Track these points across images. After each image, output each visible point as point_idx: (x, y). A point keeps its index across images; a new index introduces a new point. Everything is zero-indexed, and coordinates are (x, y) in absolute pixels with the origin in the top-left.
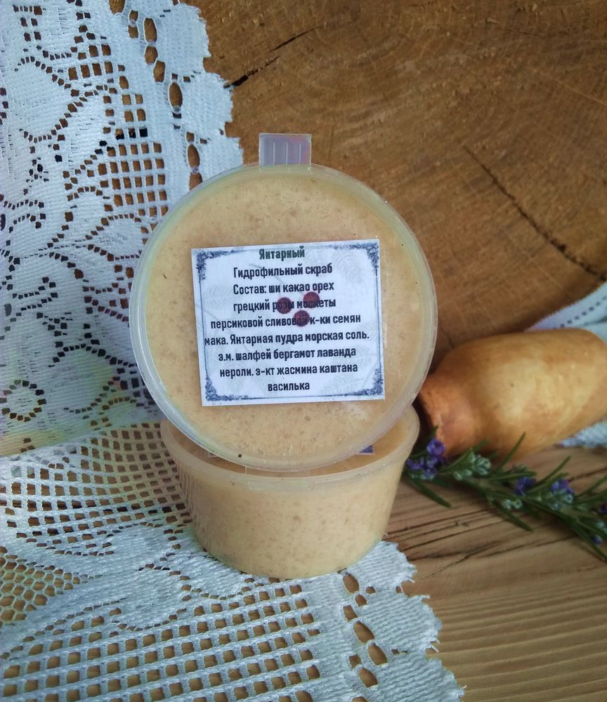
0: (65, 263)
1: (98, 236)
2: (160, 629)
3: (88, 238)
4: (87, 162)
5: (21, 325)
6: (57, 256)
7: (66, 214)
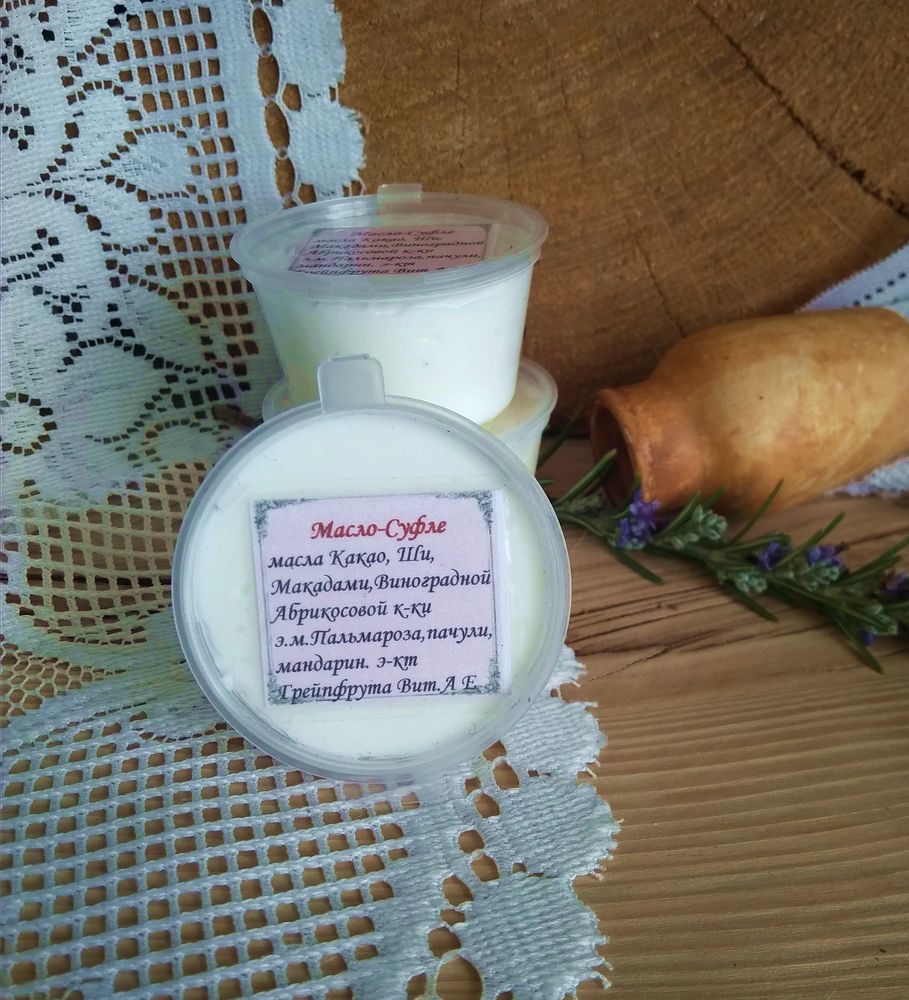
0: (71, 206)
1: (121, 162)
2: (201, 742)
3: (105, 164)
4: (95, 40)
5: (9, 306)
6: (58, 195)
7: (67, 125)
